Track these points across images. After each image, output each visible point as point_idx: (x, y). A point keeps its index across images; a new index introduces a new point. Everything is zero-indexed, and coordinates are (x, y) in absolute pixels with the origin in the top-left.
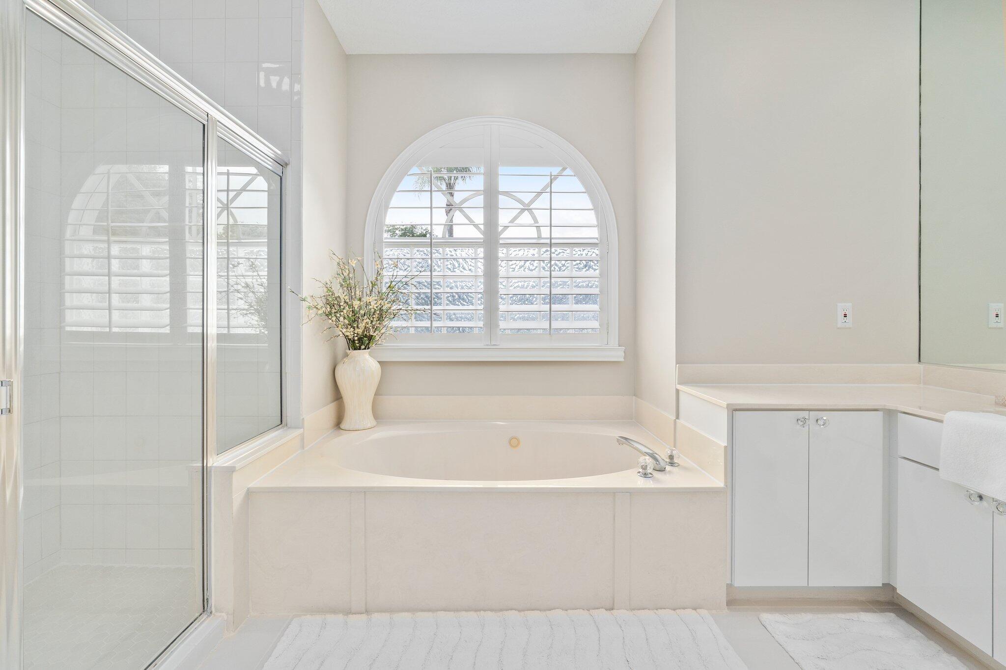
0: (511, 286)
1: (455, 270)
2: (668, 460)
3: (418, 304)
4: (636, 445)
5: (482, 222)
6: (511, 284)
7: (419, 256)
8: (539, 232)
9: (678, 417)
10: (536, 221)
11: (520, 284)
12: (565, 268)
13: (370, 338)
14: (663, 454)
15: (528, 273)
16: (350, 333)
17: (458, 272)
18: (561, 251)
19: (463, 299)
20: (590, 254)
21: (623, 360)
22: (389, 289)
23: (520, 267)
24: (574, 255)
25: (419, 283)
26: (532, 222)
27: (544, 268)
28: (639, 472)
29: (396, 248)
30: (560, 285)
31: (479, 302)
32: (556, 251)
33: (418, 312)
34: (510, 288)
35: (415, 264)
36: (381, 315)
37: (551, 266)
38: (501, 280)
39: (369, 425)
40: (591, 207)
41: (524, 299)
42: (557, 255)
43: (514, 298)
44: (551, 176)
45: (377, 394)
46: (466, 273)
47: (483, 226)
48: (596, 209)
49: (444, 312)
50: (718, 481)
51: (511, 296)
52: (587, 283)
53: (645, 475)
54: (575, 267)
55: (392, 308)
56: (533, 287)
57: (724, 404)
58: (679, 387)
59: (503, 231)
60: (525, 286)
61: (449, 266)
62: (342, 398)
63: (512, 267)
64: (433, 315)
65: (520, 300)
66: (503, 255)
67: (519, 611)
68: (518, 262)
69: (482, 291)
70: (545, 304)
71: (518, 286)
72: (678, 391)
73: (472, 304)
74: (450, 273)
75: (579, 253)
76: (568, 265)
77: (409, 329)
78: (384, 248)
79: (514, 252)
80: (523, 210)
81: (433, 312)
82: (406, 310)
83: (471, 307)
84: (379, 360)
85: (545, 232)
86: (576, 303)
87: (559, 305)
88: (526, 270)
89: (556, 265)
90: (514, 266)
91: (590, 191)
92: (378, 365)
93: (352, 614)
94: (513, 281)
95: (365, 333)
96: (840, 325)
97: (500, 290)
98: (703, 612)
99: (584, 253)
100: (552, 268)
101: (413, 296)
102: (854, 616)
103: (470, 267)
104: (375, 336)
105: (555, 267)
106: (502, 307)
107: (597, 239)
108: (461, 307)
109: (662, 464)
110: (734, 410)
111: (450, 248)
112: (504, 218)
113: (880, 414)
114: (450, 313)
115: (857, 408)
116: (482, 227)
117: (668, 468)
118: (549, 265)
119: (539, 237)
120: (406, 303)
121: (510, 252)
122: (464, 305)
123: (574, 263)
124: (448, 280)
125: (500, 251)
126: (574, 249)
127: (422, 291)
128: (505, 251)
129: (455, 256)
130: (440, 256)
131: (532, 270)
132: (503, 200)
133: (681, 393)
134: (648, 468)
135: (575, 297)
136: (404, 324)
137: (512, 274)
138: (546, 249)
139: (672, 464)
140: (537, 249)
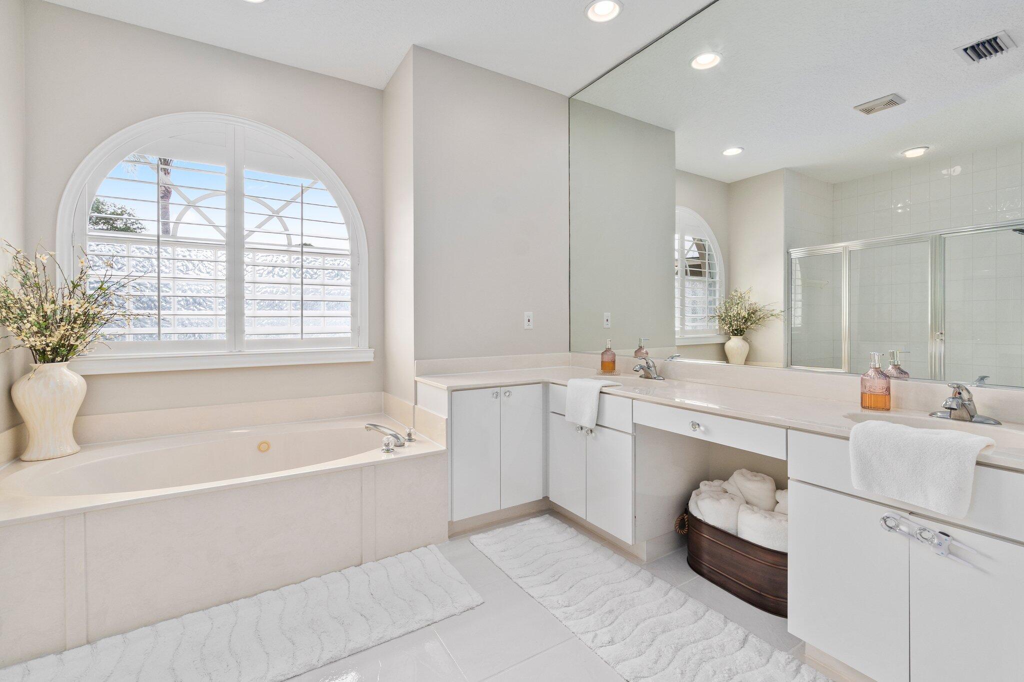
0: (259, 291)
1: (189, 272)
2: (407, 438)
3: (137, 308)
4: (382, 429)
5: (225, 225)
6: (259, 289)
7: (139, 255)
8: (289, 240)
9: (416, 403)
10: (286, 229)
11: (269, 290)
12: (317, 276)
13: (71, 348)
14: (403, 435)
15: (277, 279)
16: (38, 342)
17: (192, 275)
18: (313, 260)
19: (200, 304)
20: (341, 264)
21: (373, 360)
22: (99, 292)
23: (268, 273)
24: (326, 264)
25: (139, 284)
26: (282, 229)
27: (294, 275)
28: (383, 450)
29: (106, 243)
30: (312, 292)
31: (220, 307)
32: (307, 259)
33: (140, 317)
34: (257, 294)
35: (134, 263)
36: (88, 320)
37: (302, 274)
38: (246, 285)
39: (69, 451)
40: (343, 221)
41: (272, 303)
42: (308, 263)
43: (262, 304)
44: (302, 187)
45: (80, 414)
46: (203, 276)
47: (225, 228)
48: (347, 223)
49: (174, 317)
50: (442, 447)
51: (258, 301)
52: (339, 291)
53: (388, 451)
54: (327, 275)
55: (103, 313)
56: (283, 293)
57: (445, 387)
58: (418, 379)
59: (248, 236)
60: (274, 292)
61: (182, 268)
62: (24, 422)
63: (258, 272)
64: (161, 321)
65: (268, 306)
66: (249, 260)
67: (274, 590)
68: (266, 268)
69: (224, 295)
70: (295, 310)
71: (266, 292)
72: (416, 382)
73: (212, 309)
74: (182, 275)
75: (331, 263)
76: (320, 273)
77: (125, 337)
78: (87, 242)
79: (261, 258)
80: (271, 217)
81: (162, 318)
82: (122, 315)
83: (209, 312)
84: (83, 374)
85: (296, 240)
86: (329, 309)
87: (311, 311)
88: (275, 276)
89: (307, 272)
90: (261, 271)
91: (341, 205)
92: (83, 380)
93: (68, 650)
94: (261, 287)
95: (62, 342)
96: (526, 327)
97: (245, 295)
98: (432, 547)
99: (336, 263)
100: (304, 276)
101: (133, 299)
102: (526, 522)
103: (208, 271)
104: (77, 346)
105: (307, 274)
106: (247, 312)
107: (348, 250)
108: (196, 312)
109: (402, 440)
110: (453, 391)
111: (181, 248)
112: (249, 222)
113: (541, 385)
114: (182, 319)
115: (528, 382)
116: (224, 230)
117: (407, 444)
118: (300, 272)
119: (290, 244)
120: (121, 306)
121: (257, 258)
122: (200, 310)
123: (326, 272)
124: (180, 282)
125: (245, 256)
126: (326, 258)
127: (146, 294)
128: (251, 255)
129: (188, 258)
130: (168, 256)
131: (281, 277)
132: (249, 205)
133: (418, 383)
134: (390, 444)
135: (327, 304)
136: (120, 331)
137: (259, 279)
138: (297, 256)
139: (410, 440)
140: (287, 257)
